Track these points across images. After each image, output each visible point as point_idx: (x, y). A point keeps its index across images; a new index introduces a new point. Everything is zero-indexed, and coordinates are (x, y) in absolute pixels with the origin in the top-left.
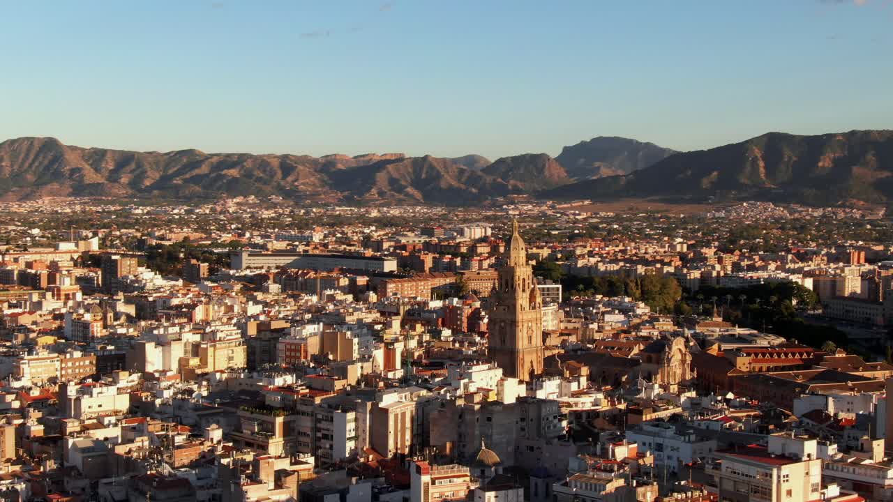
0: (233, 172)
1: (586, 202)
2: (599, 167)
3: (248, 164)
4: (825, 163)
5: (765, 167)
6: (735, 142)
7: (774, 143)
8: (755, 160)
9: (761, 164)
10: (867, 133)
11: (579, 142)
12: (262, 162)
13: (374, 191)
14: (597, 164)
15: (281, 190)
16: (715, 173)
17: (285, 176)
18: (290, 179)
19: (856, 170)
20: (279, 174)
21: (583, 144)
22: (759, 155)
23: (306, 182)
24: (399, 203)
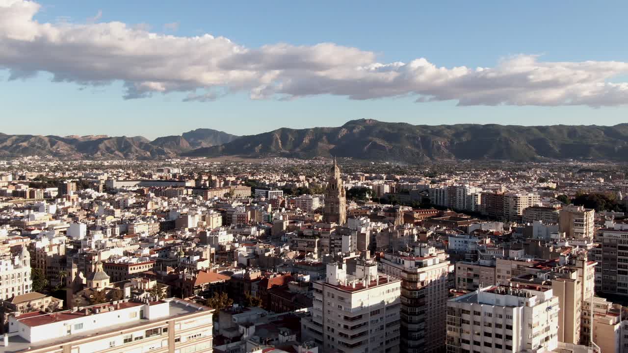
0: (25, 144)
1: (205, 158)
2: (201, 142)
3: (32, 140)
4: (306, 141)
5: (281, 143)
6: (268, 132)
7: (284, 132)
8: (277, 139)
9: (280, 141)
10: (322, 129)
11: (190, 131)
12: (40, 139)
13: (99, 153)
14: (200, 141)
15: (51, 153)
16: (260, 145)
17: (52, 145)
18: (54, 147)
19: (320, 144)
20: (49, 145)
21: (192, 131)
22: (278, 137)
23: (63, 148)
24: (112, 158)
